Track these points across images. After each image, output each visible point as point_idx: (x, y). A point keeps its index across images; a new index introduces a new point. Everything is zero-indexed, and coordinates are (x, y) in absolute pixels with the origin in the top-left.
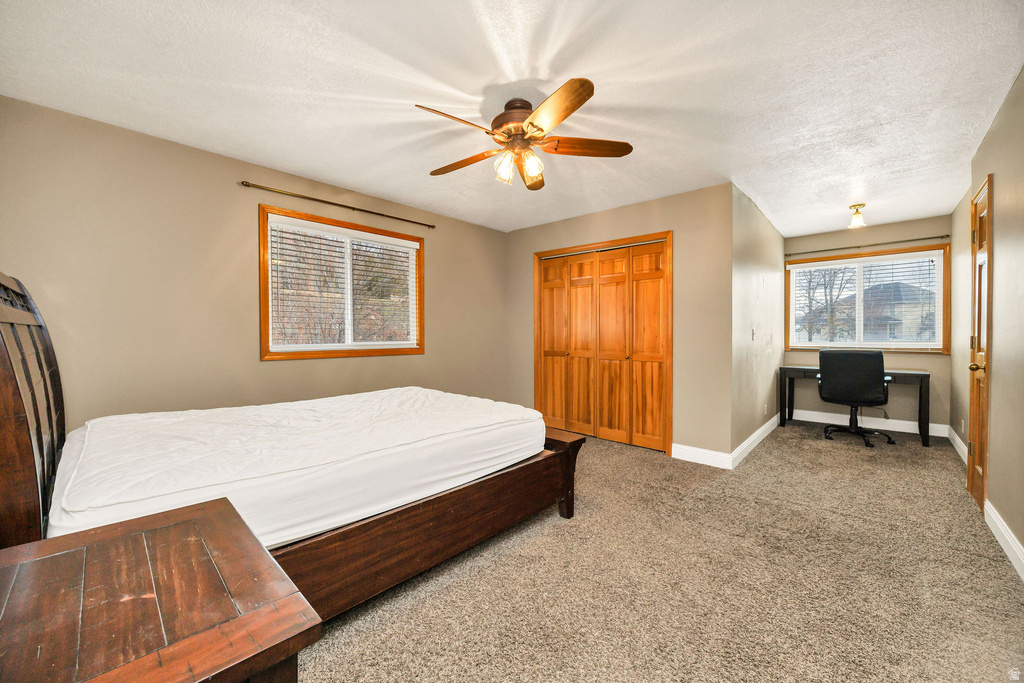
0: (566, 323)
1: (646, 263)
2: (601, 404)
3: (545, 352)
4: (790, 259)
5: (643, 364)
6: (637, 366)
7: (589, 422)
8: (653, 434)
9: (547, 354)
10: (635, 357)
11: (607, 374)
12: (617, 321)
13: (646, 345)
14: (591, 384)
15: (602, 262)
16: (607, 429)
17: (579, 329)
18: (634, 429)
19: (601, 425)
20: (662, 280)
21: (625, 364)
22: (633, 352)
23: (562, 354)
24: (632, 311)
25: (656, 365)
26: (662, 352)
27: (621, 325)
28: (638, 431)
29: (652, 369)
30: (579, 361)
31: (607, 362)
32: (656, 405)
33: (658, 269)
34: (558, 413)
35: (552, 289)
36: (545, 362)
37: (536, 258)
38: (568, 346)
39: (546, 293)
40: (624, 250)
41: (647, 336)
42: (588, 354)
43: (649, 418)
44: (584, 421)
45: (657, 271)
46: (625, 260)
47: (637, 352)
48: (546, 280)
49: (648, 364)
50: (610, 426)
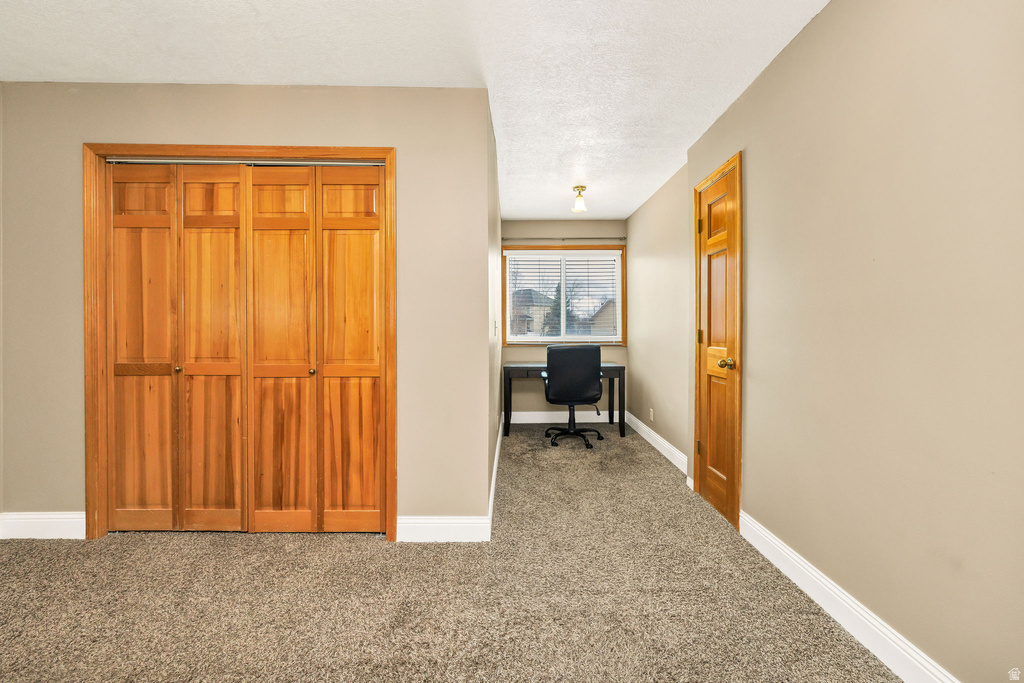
0: (174, 306)
1: (348, 201)
2: (259, 465)
3: (117, 366)
4: (507, 243)
5: (344, 381)
6: (332, 387)
7: (229, 503)
8: (363, 506)
9: (121, 371)
10: (327, 370)
11: (270, 405)
12: (291, 304)
13: (349, 346)
14: (236, 429)
15: (258, 186)
16: (270, 511)
17: (206, 317)
18: (327, 502)
19: (259, 505)
20: (377, 234)
21: (308, 385)
22: (323, 359)
23: (166, 370)
24: (319, 286)
25: (367, 383)
26: (376, 356)
27: (298, 312)
28: (334, 506)
29: (360, 390)
30: (207, 385)
31: (270, 382)
32: (368, 452)
33: (369, 213)
34: (153, 494)
35: (136, 230)
36: (120, 391)
37: (91, 155)
38: (178, 352)
39: (123, 235)
40: (305, 170)
41: (351, 329)
42: (226, 368)
43: (354, 479)
44: (218, 505)
45: (368, 218)
46: (307, 191)
47: (330, 360)
48: (121, 208)
49: (353, 382)
50: (279, 503)
